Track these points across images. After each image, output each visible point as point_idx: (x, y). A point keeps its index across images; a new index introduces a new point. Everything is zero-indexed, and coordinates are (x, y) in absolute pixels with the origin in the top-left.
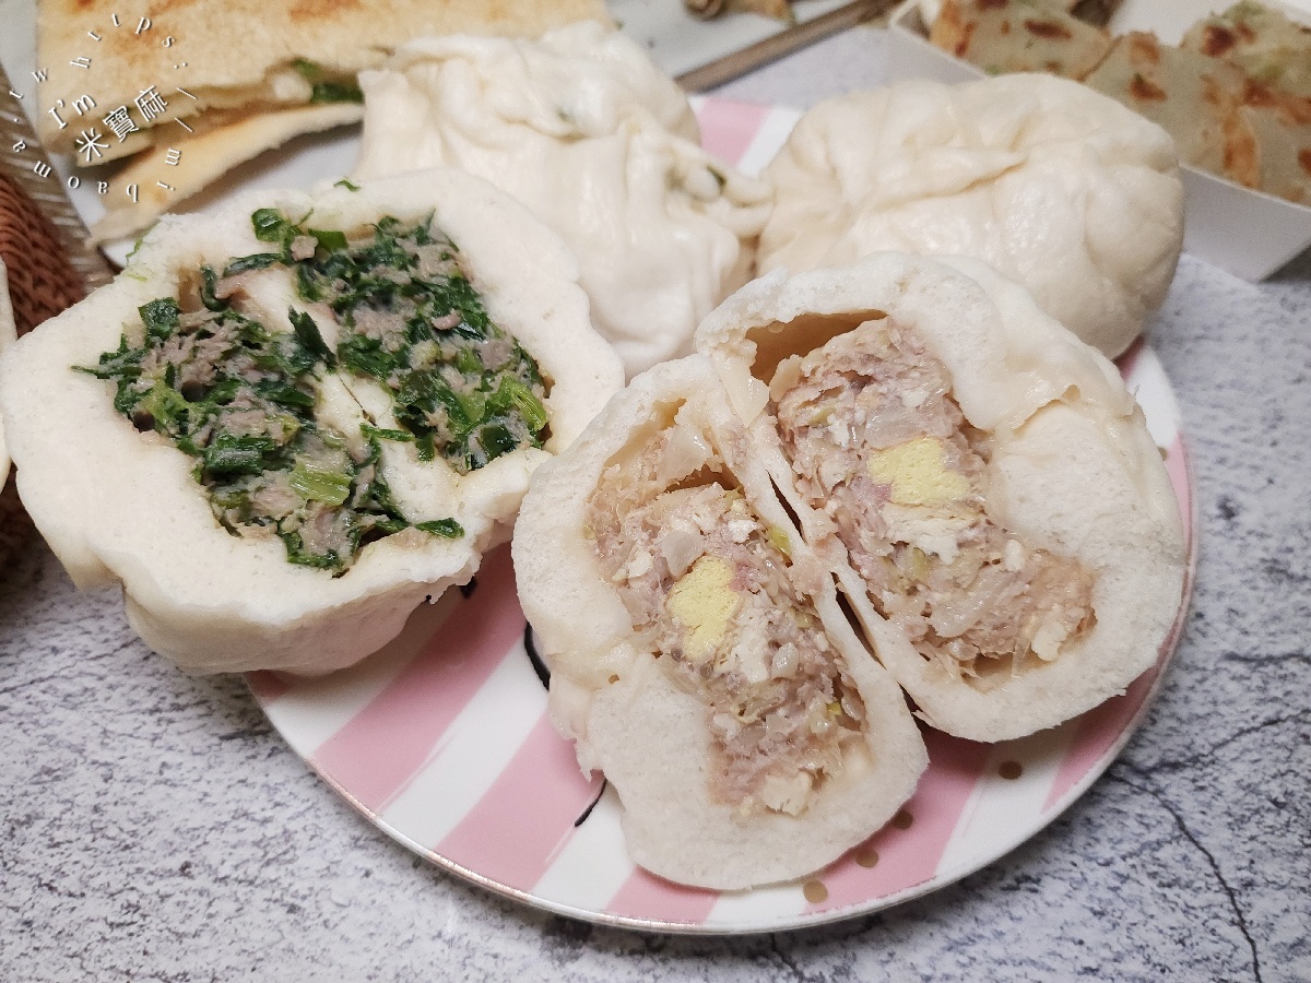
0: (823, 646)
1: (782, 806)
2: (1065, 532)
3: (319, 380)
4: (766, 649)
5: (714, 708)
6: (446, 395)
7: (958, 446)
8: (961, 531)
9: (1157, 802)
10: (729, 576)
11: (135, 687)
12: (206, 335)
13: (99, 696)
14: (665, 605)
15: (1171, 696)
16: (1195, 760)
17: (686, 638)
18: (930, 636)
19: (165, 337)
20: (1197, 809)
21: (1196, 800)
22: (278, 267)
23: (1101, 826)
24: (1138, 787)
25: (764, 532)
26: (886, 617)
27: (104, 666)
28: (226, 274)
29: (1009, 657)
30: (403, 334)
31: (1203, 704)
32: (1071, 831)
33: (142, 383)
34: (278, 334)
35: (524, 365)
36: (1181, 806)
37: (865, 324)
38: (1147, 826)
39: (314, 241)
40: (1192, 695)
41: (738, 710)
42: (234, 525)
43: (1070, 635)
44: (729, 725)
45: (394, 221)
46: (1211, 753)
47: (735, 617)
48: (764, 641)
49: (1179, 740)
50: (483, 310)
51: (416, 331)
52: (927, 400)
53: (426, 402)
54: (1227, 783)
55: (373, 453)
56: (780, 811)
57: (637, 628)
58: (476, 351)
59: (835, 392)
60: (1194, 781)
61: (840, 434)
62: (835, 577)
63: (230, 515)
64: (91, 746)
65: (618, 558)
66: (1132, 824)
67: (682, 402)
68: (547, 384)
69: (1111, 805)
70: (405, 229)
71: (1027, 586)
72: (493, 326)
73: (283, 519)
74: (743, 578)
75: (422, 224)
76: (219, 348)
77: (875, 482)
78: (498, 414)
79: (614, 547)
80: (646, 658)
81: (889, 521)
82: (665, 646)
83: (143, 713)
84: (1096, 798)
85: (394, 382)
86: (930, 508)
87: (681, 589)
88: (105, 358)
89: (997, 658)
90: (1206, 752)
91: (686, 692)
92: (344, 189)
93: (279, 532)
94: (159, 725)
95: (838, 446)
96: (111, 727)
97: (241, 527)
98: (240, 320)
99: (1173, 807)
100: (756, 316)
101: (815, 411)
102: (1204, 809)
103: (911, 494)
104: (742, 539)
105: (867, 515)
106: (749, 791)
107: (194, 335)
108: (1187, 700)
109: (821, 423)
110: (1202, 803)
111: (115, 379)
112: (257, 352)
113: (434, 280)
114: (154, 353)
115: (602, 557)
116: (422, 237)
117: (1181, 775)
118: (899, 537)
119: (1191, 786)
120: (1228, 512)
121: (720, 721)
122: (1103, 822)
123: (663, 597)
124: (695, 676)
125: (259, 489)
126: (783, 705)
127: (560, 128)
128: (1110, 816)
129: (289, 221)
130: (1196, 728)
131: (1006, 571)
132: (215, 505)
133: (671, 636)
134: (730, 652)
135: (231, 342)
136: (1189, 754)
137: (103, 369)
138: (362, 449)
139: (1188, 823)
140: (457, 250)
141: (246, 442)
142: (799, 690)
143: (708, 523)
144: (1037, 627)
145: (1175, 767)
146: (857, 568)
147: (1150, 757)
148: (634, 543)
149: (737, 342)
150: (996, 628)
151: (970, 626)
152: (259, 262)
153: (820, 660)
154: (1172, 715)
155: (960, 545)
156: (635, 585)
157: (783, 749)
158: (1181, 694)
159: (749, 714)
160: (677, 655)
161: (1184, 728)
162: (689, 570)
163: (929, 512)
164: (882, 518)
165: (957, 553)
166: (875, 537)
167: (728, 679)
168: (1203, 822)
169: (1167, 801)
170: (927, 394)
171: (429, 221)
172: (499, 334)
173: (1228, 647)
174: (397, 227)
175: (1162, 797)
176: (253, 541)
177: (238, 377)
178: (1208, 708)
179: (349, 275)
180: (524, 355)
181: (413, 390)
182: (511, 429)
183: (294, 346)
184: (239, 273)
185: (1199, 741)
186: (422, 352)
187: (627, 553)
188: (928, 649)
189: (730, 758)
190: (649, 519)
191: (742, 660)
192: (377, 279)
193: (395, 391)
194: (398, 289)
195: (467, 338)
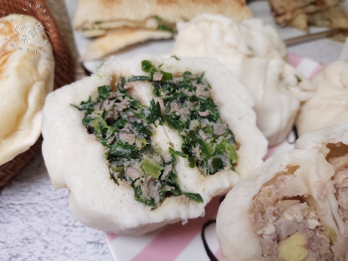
3: (156, 126)
6: (201, 142)
10: (305, 242)
11: (62, 215)
12: (118, 101)
13: (50, 215)
14: (277, 248)
19: (104, 99)
22: (147, 82)
25: (322, 227)
27: (54, 204)
28: (129, 81)
30: (188, 115)
33: (93, 115)
34: (144, 106)
35: (229, 136)
39: (162, 75)
42: (116, 178)
45: (190, 73)
50: (218, 112)
51: (193, 115)
53: (194, 143)
55: (172, 160)
57: (263, 255)
58: (212, 127)
63: (116, 175)
64: (43, 233)
65: (261, 225)
67: (298, 167)
68: (238, 145)
70: (193, 77)
72: (220, 119)
73: (136, 180)
74: (310, 244)
75: (200, 76)
76: (122, 107)
78: (219, 153)
79: (260, 220)
83: (63, 225)
85: (183, 133)
87: (284, 243)
88: (83, 103)
92: (174, 59)
93: (133, 185)
94: (67, 231)
96: (51, 228)
97: (119, 180)
98: (131, 98)
104: (313, 228)
107: (114, 100)
111: (84, 112)
112: (135, 111)
113: (201, 97)
114: (99, 104)
115: (254, 223)
116: (199, 81)
125: (129, 166)
127: (248, 52)
129: (154, 66)
132: (111, 169)
135: (127, 105)
137: (81, 107)
138: (168, 158)
140: (211, 88)
141: (126, 146)
143: (300, 218)
148: (269, 220)
152: (142, 79)
156: (265, 237)
162: (289, 236)
171: (202, 75)
172: (222, 122)
174: (190, 76)
176: (123, 187)
177: (127, 119)
179: (172, 90)
180: (230, 132)
181: (190, 138)
182: (223, 160)
183: (149, 112)
184: (134, 81)
186: (194, 124)
187: (265, 224)
190: (276, 211)
192: (181, 93)
193: (184, 137)
194: (188, 98)
195: (210, 121)
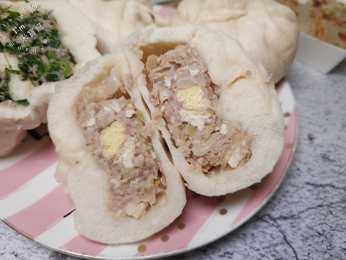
0: (154, 157)
1: (132, 214)
2: (243, 122)
4: (133, 156)
5: (112, 176)
6: (39, 63)
7: (208, 90)
8: (206, 119)
9: (277, 230)
10: (123, 129)
14: (98, 137)
15: (286, 194)
16: (292, 217)
17: (104, 150)
18: (191, 155)
20: (291, 233)
21: (291, 230)
23: (257, 237)
24: (272, 224)
26: (177, 147)
29: (220, 166)
30: (29, 43)
31: (297, 198)
32: (246, 237)
35: (69, 57)
36: (286, 232)
37: (179, 46)
38: (273, 238)
39: (9, 14)
40: (293, 195)
41: (120, 178)
43: (243, 159)
44: (117, 182)
45: (38, 12)
46: (298, 215)
47: (123, 144)
48: (133, 153)
49: (287, 209)
50: (59, 39)
51: (35, 43)
52: (199, 73)
53: (31, 64)
54: (303, 225)
55: (7, 77)
56: (131, 216)
57: (87, 145)
58: (54, 52)
59: (168, 69)
60: (291, 223)
61: (168, 83)
62: (160, 132)
65: (84, 119)
66: (268, 237)
67: (113, 67)
68: (75, 63)
69: (261, 229)
70: (41, 15)
71: (228, 140)
72: (62, 45)
74: (128, 130)
77: (179, 101)
78: (55, 70)
79: (83, 115)
80: (89, 156)
81: (181, 114)
82: (96, 152)
84: (256, 226)
85: (21, 56)
86: (196, 111)
87: (105, 132)
89: (216, 166)
90: (296, 214)
91: (102, 169)
95: (166, 87)
99: (283, 232)
100: (143, 41)
101: (160, 75)
102: (294, 233)
103: (190, 105)
104: (130, 116)
105: (174, 112)
106: (121, 208)
108: (291, 196)
109: (162, 79)
110: (293, 231)
113: (46, 30)
115: (78, 118)
116: (46, 18)
117: (287, 221)
118: (184, 120)
119: (290, 225)
120: (311, 138)
121: (114, 181)
122: (258, 235)
123: (98, 134)
124: (106, 164)
126: (138, 177)
128: (260, 233)
130: (293, 206)
131: (221, 134)
133: (99, 149)
134: (120, 156)
136: (290, 214)
139: (288, 238)
140: (56, 22)
142: (144, 172)
143: (118, 109)
144: (230, 156)
145: (285, 218)
146: (168, 130)
147: (277, 214)
148: (90, 114)
149: (136, 49)
150: (215, 154)
151: (206, 153)
153: (152, 162)
154: (286, 201)
155: (205, 124)
156: (89, 129)
157: (135, 193)
158: (289, 194)
159: (124, 179)
160: (101, 156)
161: (289, 205)
162: (109, 126)
163: (196, 112)
164: (179, 113)
165: (204, 127)
166: (176, 119)
167: (118, 166)
168: (293, 238)
169: (281, 229)
170: (198, 71)
171: (49, 13)
172: (63, 47)
173: (307, 180)
174: (38, 14)
175: (279, 228)
178: (299, 200)
180: (70, 54)
185: (294, 210)
187: (87, 118)
188: (191, 160)
189: (115, 195)
190: (97, 107)
191: (124, 159)
193: (20, 59)
195: (51, 48)
